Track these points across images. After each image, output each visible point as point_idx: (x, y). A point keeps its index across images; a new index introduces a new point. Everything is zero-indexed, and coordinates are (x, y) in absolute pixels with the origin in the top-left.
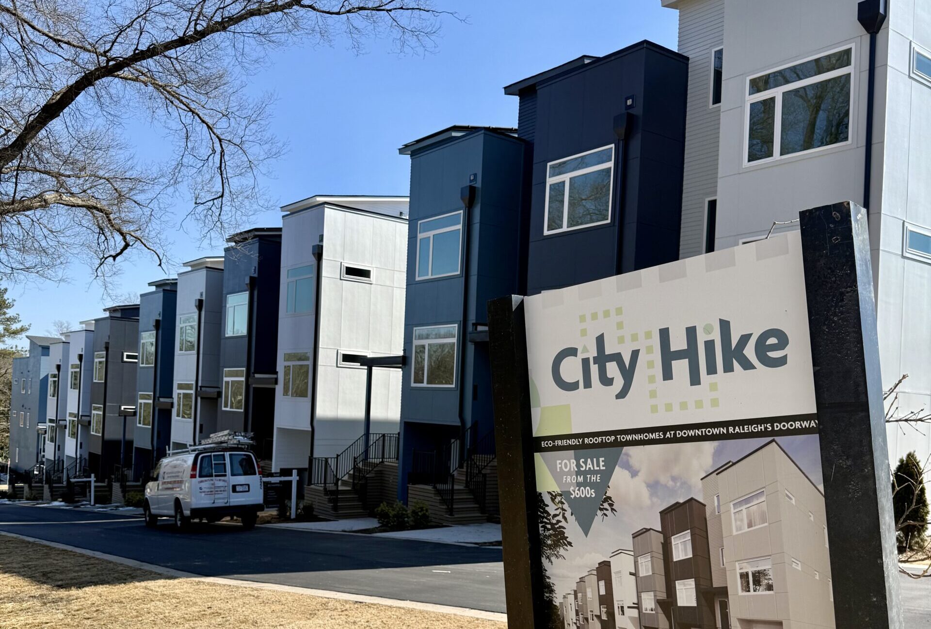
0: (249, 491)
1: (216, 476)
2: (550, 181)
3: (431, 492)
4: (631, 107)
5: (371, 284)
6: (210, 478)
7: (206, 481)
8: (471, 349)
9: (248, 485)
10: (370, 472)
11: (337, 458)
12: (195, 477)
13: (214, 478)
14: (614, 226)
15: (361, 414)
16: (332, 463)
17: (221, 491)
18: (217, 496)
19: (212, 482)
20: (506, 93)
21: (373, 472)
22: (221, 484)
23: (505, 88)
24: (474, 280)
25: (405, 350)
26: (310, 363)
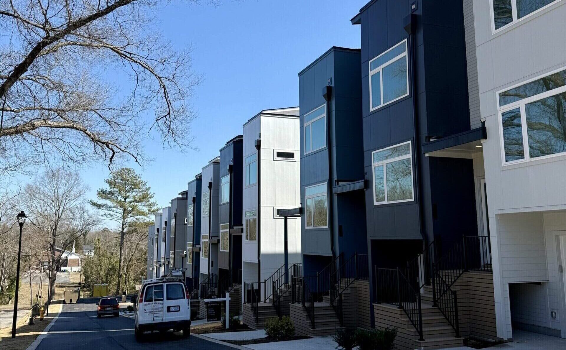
0: (179, 311)
1: (155, 300)
2: (371, 73)
3: (301, 309)
4: (415, 10)
5: (295, 162)
6: (150, 302)
7: (149, 304)
8: (336, 198)
9: (179, 306)
10: (285, 292)
11: (265, 282)
12: (142, 302)
13: (153, 302)
14: (412, 97)
15: (282, 250)
17: (159, 311)
18: (155, 315)
19: (152, 305)
20: (353, 24)
21: (287, 292)
22: (160, 306)
23: (352, 20)
24: (334, 149)
25: (301, 204)
26: (256, 217)
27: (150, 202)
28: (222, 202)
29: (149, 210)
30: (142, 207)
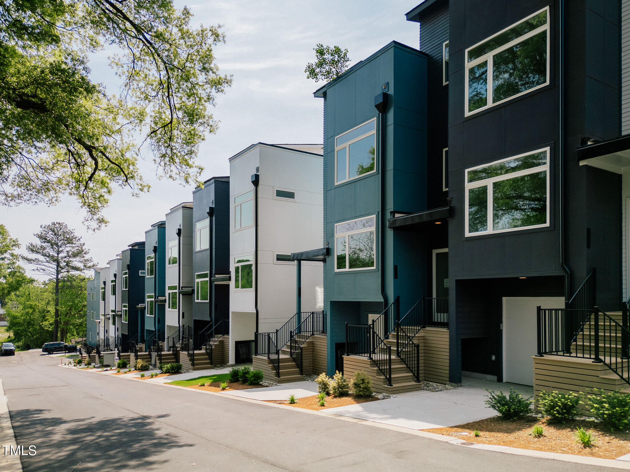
2: (469, 65)
3: (367, 362)
5: (295, 202)
8: (390, 234)
10: (303, 343)
11: (277, 333)
14: (555, 86)
16: (273, 337)
23: (407, 15)
25: (325, 244)
26: (253, 264)
27: (86, 258)
28: (198, 249)
29: (85, 266)
30: (76, 262)
